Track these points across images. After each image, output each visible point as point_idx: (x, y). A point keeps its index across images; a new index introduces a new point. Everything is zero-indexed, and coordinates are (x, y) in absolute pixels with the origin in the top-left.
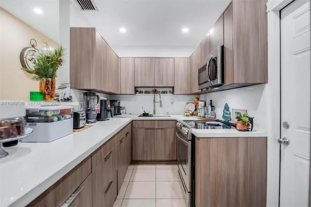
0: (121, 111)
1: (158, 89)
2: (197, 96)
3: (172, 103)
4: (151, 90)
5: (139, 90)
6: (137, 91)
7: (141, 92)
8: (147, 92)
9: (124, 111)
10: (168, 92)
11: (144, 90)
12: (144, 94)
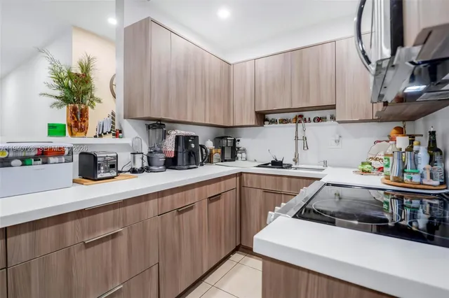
0: (239, 155)
1: (306, 115)
2: (400, 124)
3: (337, 141)
4: (292, 116)
5: (270, 117)
6: (267, 120)
7: (273, 122)
8: (284, 121)
9: (244, 155)
10: (328, 117)
11: (278, 117)
12: (279, 125)
